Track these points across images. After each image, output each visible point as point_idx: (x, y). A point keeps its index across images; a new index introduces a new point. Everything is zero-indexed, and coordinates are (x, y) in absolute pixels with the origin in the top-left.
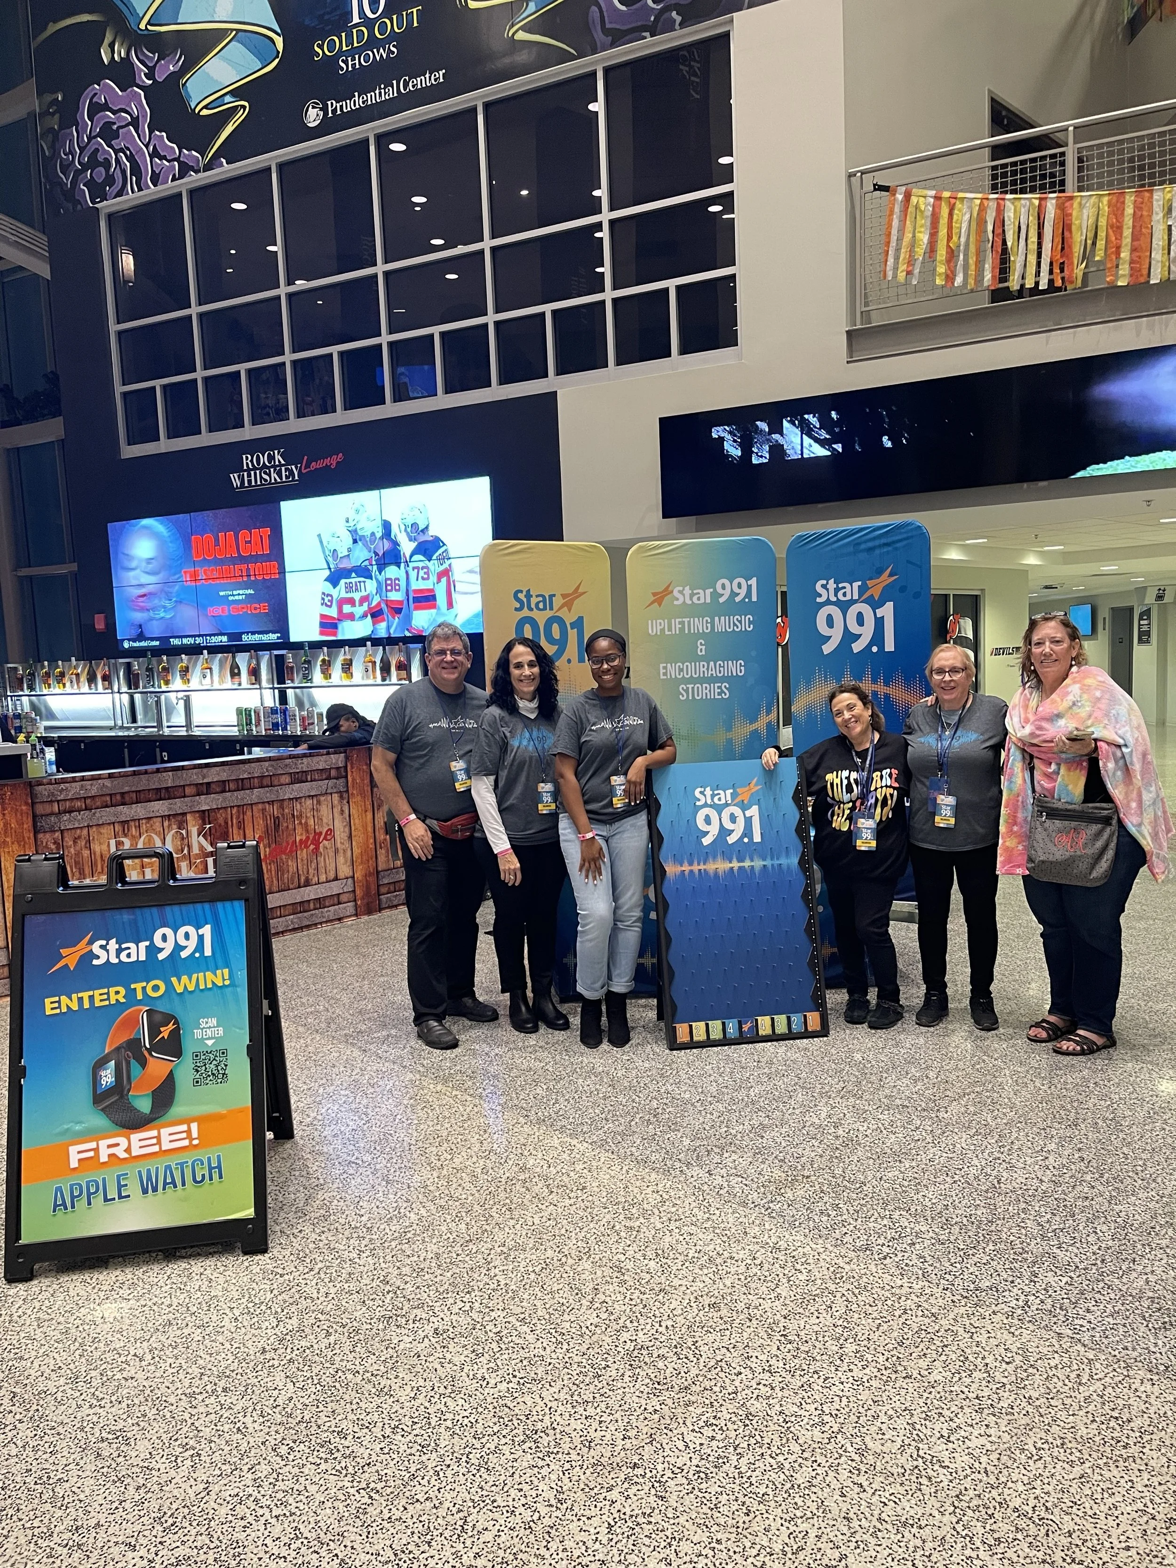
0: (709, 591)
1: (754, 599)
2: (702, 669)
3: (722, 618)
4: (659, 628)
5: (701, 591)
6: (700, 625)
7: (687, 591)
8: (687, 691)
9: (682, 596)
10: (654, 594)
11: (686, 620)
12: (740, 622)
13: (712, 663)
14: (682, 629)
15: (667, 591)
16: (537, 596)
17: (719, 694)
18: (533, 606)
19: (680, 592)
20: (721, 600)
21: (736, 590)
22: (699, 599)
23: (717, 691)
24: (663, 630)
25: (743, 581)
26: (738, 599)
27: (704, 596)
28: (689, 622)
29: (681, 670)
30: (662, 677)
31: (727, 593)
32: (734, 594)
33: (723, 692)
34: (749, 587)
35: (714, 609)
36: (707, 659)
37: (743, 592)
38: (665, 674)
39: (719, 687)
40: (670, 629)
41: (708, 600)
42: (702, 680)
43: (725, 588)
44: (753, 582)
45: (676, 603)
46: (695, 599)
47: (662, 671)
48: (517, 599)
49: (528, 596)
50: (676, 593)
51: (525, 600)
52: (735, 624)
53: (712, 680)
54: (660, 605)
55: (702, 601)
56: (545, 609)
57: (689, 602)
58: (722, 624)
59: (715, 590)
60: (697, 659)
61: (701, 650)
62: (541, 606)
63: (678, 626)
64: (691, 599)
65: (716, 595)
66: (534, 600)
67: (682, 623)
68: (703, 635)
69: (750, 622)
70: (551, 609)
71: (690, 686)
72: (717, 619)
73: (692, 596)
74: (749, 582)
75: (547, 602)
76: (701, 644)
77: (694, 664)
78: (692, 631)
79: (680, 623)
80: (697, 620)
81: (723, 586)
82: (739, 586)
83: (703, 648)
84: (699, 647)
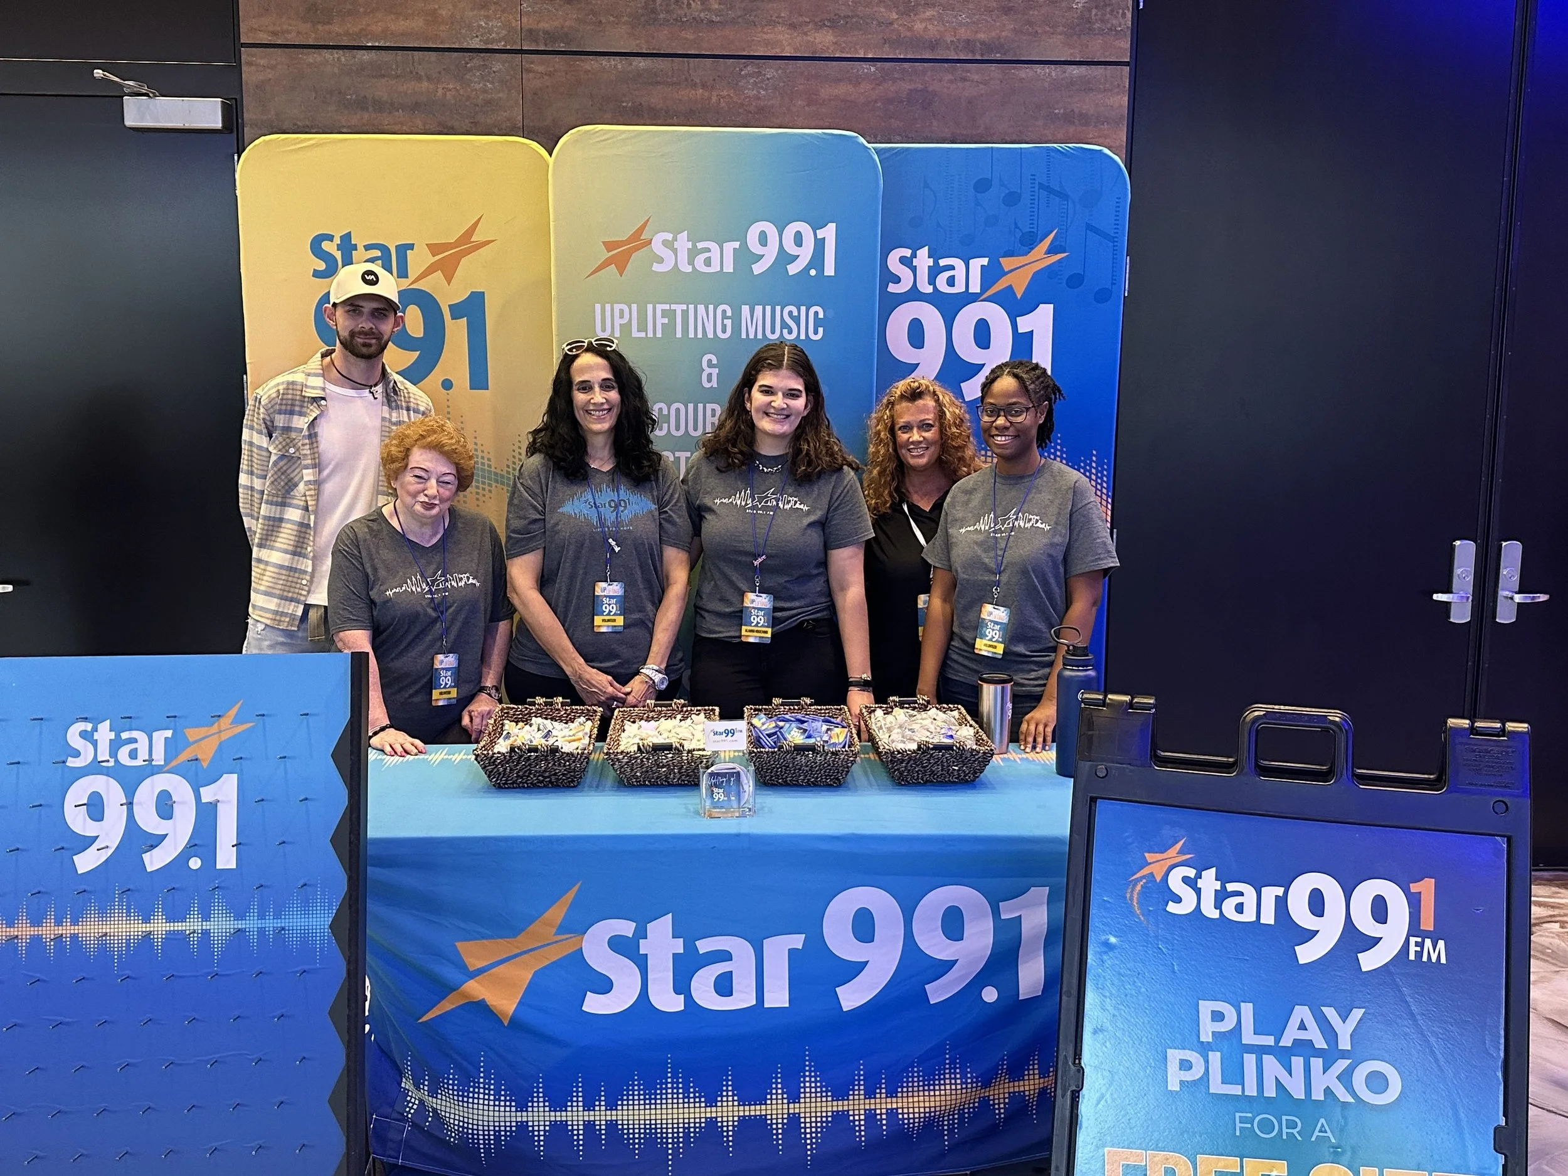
0: (731, 247)
1: (830, 270)
3: (759, 309)
4: (618, 322)
5: (713, 246)
6: (709, 321)
7: (683, 243)
9: (670, 253)
10: (609, 246)
11: (679, 308)
12: (797, 320)
14: (669, 328)
15: (638, 241)
19: (665, 243)
20: (758, 269)
21: (791, 248)
22: (708, 262)
25: (804, 228)
26: (793, 269)
27: (721, 258)
28: (685, 313)
31: (770, 254)
32: (783, 258)
34: (820, 244)
35: (742, 287)
37: (806, 253)
40: (643, 327)
41: (729, 268)
43: (767, 241)
44: (829, 233)
45: (657, 267)
46: (700, 260)
50: (657, 246)
52: (784, 325)
55: (715, 268)
57: (689, 269)
58: (757, 322)
59: (744, 244)
64: (691, 262)
65: (745, 257)
67: (670, 314)
68: (714, 346)
69: (818, 323)
72: (746, 309)
73: (693, 254)
74: (821, 234)
76: (710, 364)
77: (691, 406)
78: (692, 335)
79: (664, 313)
80: (701, 308)
81: (763, 239)
82: (799, 240)
83: (715, 371)
84: (708, 370)
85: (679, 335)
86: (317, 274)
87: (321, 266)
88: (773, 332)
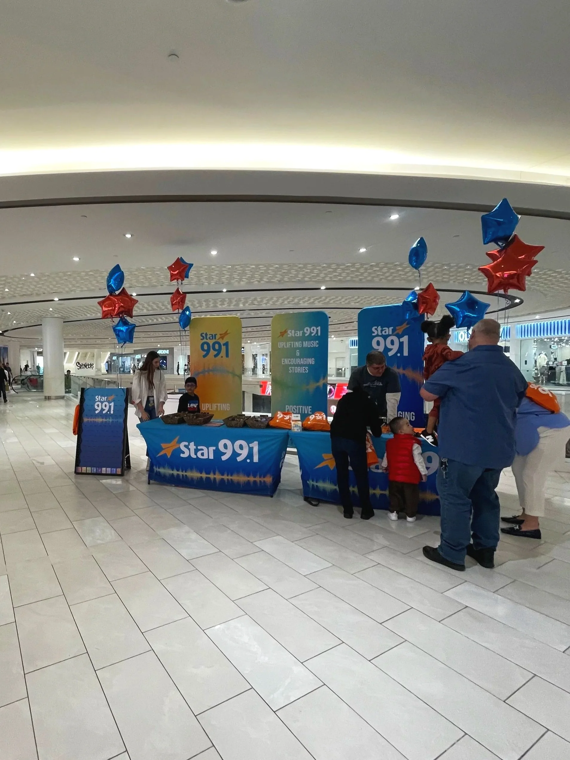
0: (301, 332)
1: (319, 335)
2: (298, 361)
3: (306, 342)
5: (298, 332)
6: (298, 344)
7: (293, 332)
8: (292, 369)
9: (291, 333)
10: (281, 333)
11: (292, 342)
12: (313, 343)
13: (302, 359)
14: (291, 346)
15: (286, 332)
16: (210, 335)
17: (304, 371)
18: (208, 338)
20: (306, 335)
22: (297, 334)
23: (303, 370)
24: (283, 346)
25: (315, 328)
26: (313, 335)
27: (299, 334)
28: (293, 344)
29: (290, 361)
30: (283, 364)
32: (311, 333)
33: (306, 370)
34: (317, 330)
35: (303, 338)
36: (300, 357)
37: (315, 332)
38: (284, 363)
39: (305, 368)
40: (286, 346)
41: (301, 335)
42: (298, 365)
43: (308, 331)
44: (319, 328)
45: (288, 336)
47: (283, 361)
48: (201, 335)
49: (206, 335)
50: (288, 332)
51: (205, 336)
52: (311, 344)
53: (301, 365)
54: (282, 337)
56: (213, 339)
58: (306, 344)
59: (304, 331)
60: (296, 357)
61: (298, 354)
62: (211, 338)
63: (289, 345)
64: (294, 335)
65: (304, 333)
66: (208, 336)
67: (291, 344)
68: (298, 348)
69: (317, 344)
70: (215, 338)
71: (293, 368)
72: (304, 342)
73: (295, 333)
74: (317, 328)
75: (214, 337)
76: (298, 352)
77: (294, 359)
78: (295, 347)
79: (290, 343)
80: (296, 342)
81: (307, 330)
82: (313, 330)
83: (299, 353)
84: (297, 353)
85: (292, 346)
86: (201, 339)
87: (202, 338)
88: (309, 345)
